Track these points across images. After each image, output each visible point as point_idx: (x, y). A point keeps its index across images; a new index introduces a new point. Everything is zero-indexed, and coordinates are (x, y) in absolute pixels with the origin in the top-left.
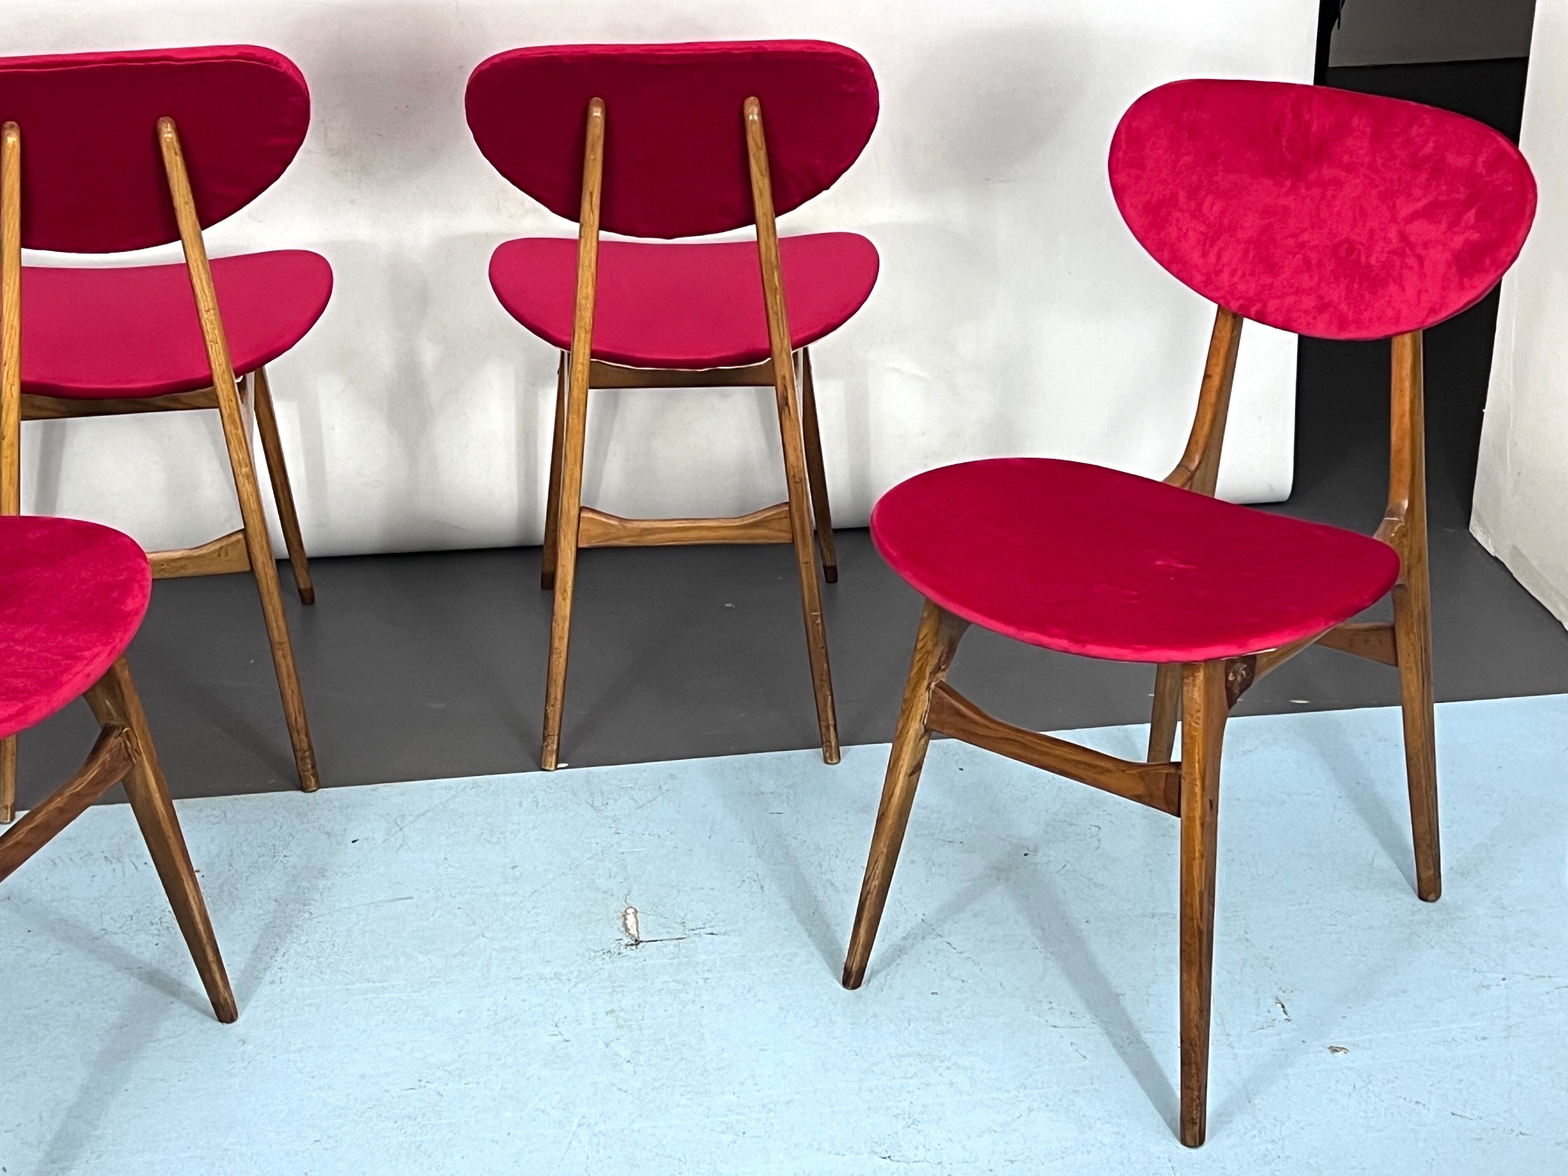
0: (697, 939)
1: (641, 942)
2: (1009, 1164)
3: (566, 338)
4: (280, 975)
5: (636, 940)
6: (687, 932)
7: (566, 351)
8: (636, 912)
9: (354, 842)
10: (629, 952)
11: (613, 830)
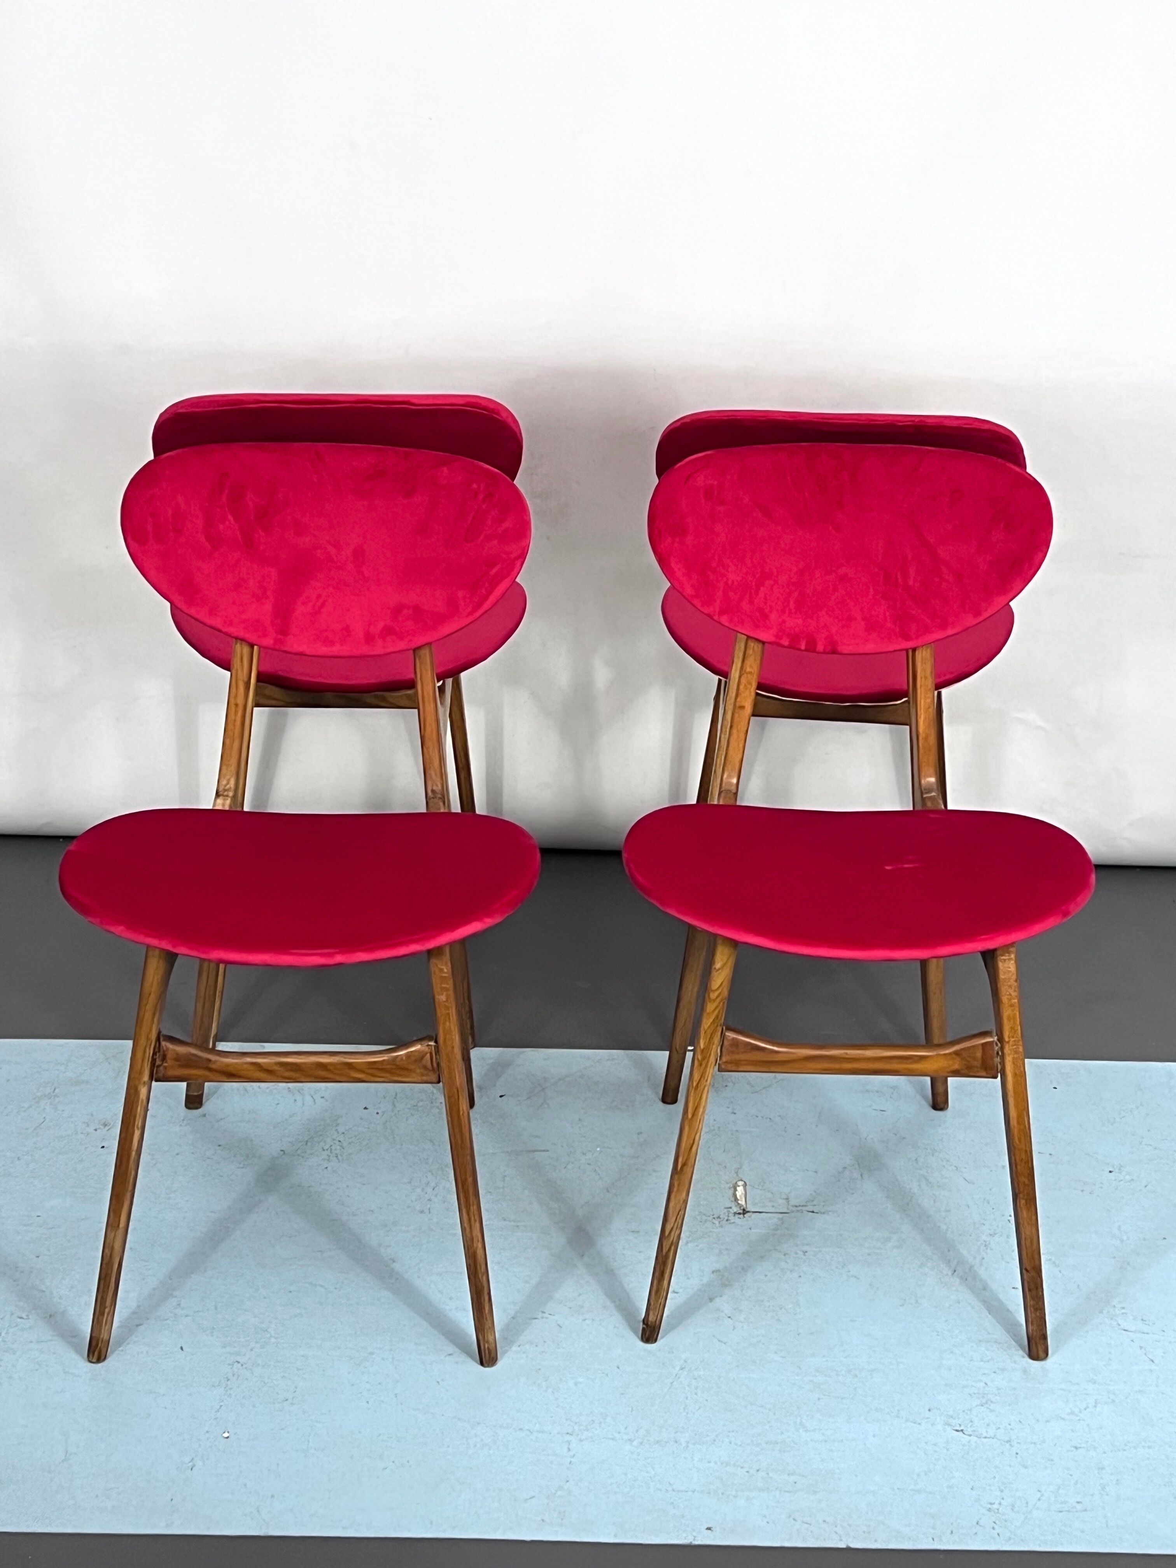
0: (799, 1214)
1: (748, 1212)
2: (1075, 1450)
3: (725, 668)
4: (429, 1206)
5: (744, 1210)
6: (791, 1208)
7: (723, 679)
8: (746, 1185)
9: (501, 1096)
10: (737, 1220)
11: (730, 1110)
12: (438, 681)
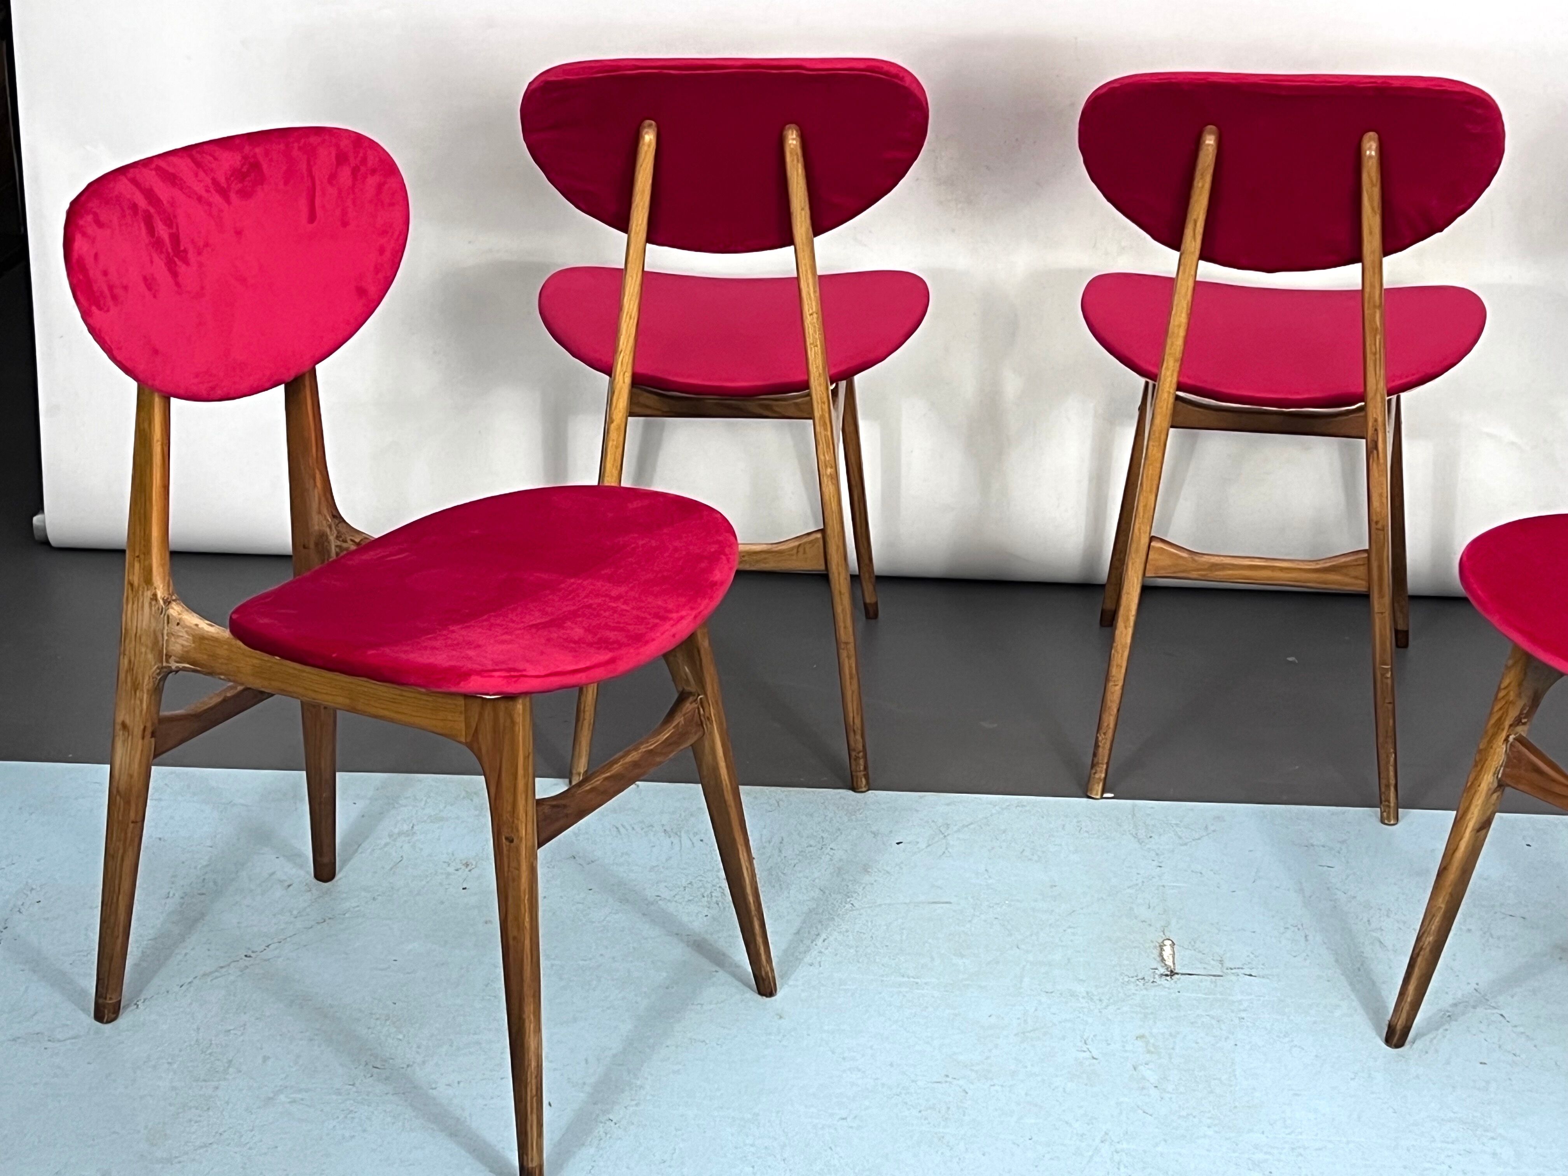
0: (1234, 978)
1: (1177, 974)
3: (1153, 369)
4: (818, 959)
5: (1172, 971)
6: (1225, 971)
7: (1151, 382)
8: (1173, 944)
9: (898, 843)
10: (1163, 981)
11: (1155, 863)
12: (831, 384)
